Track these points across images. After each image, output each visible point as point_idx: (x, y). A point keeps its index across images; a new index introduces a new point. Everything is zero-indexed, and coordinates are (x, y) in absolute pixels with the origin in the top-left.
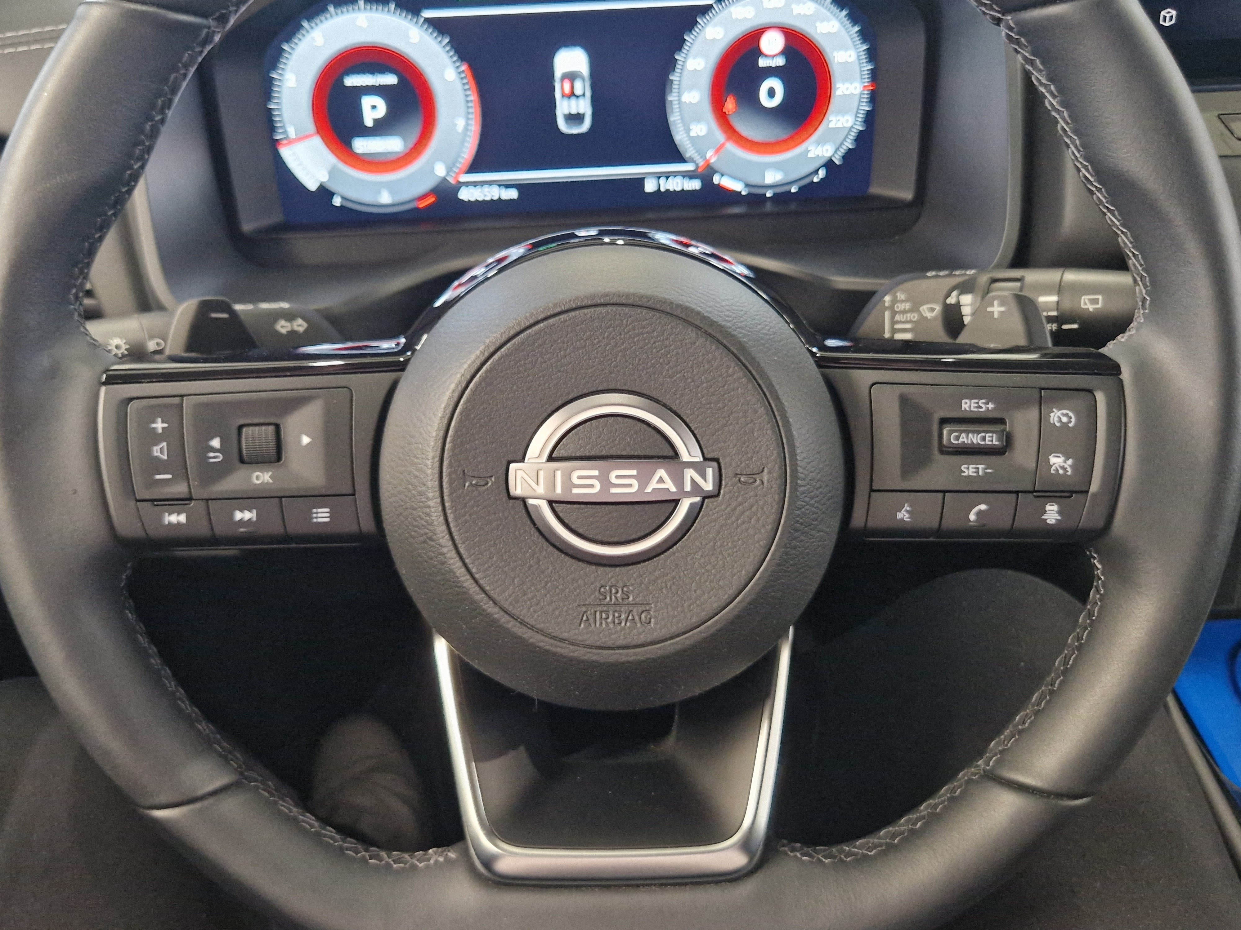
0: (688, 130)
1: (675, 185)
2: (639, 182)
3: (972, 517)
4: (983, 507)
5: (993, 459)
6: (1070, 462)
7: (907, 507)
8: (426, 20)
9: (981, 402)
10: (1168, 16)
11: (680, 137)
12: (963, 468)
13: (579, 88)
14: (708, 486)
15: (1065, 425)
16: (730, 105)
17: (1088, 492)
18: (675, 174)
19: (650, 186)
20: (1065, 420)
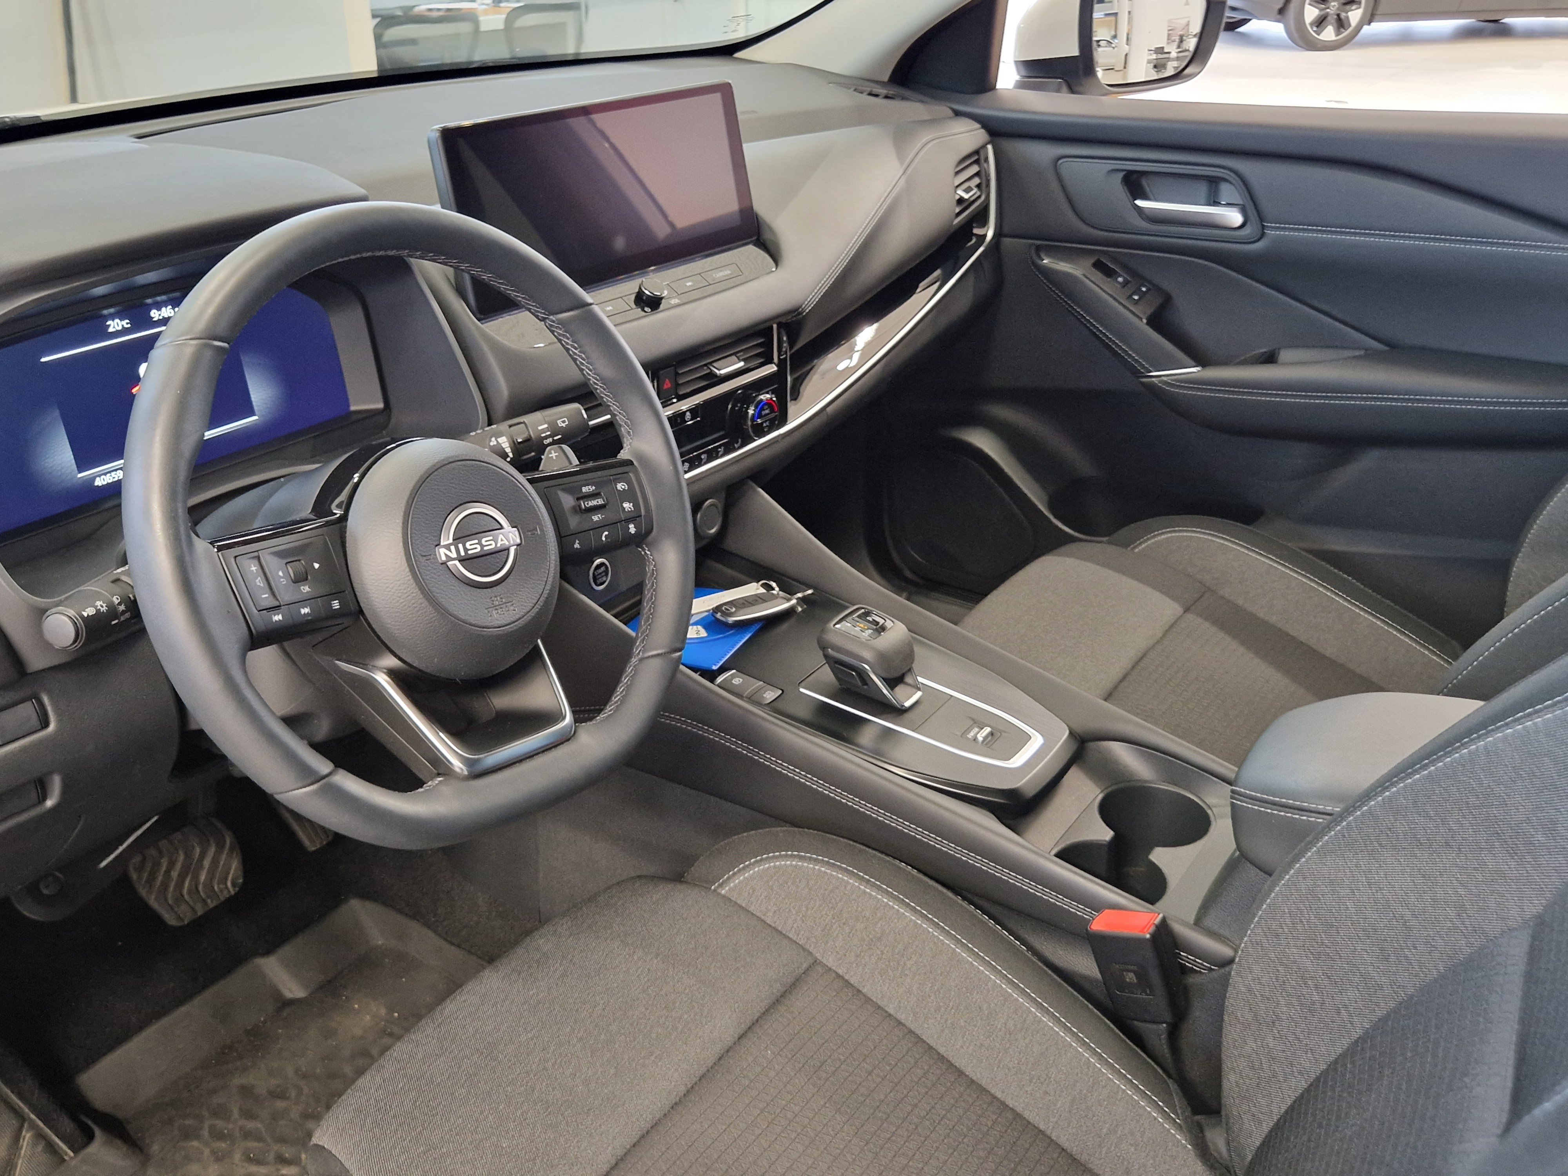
3: (604, 539)
4: (606, 533)
5: (603, 511)
6: (631, 504)
7: (577, 542)
9: (590, 487)
12: (593, 517)
14: (518, 540)
15: (624, 489)
17: (641, 516)
20: (623, 487)
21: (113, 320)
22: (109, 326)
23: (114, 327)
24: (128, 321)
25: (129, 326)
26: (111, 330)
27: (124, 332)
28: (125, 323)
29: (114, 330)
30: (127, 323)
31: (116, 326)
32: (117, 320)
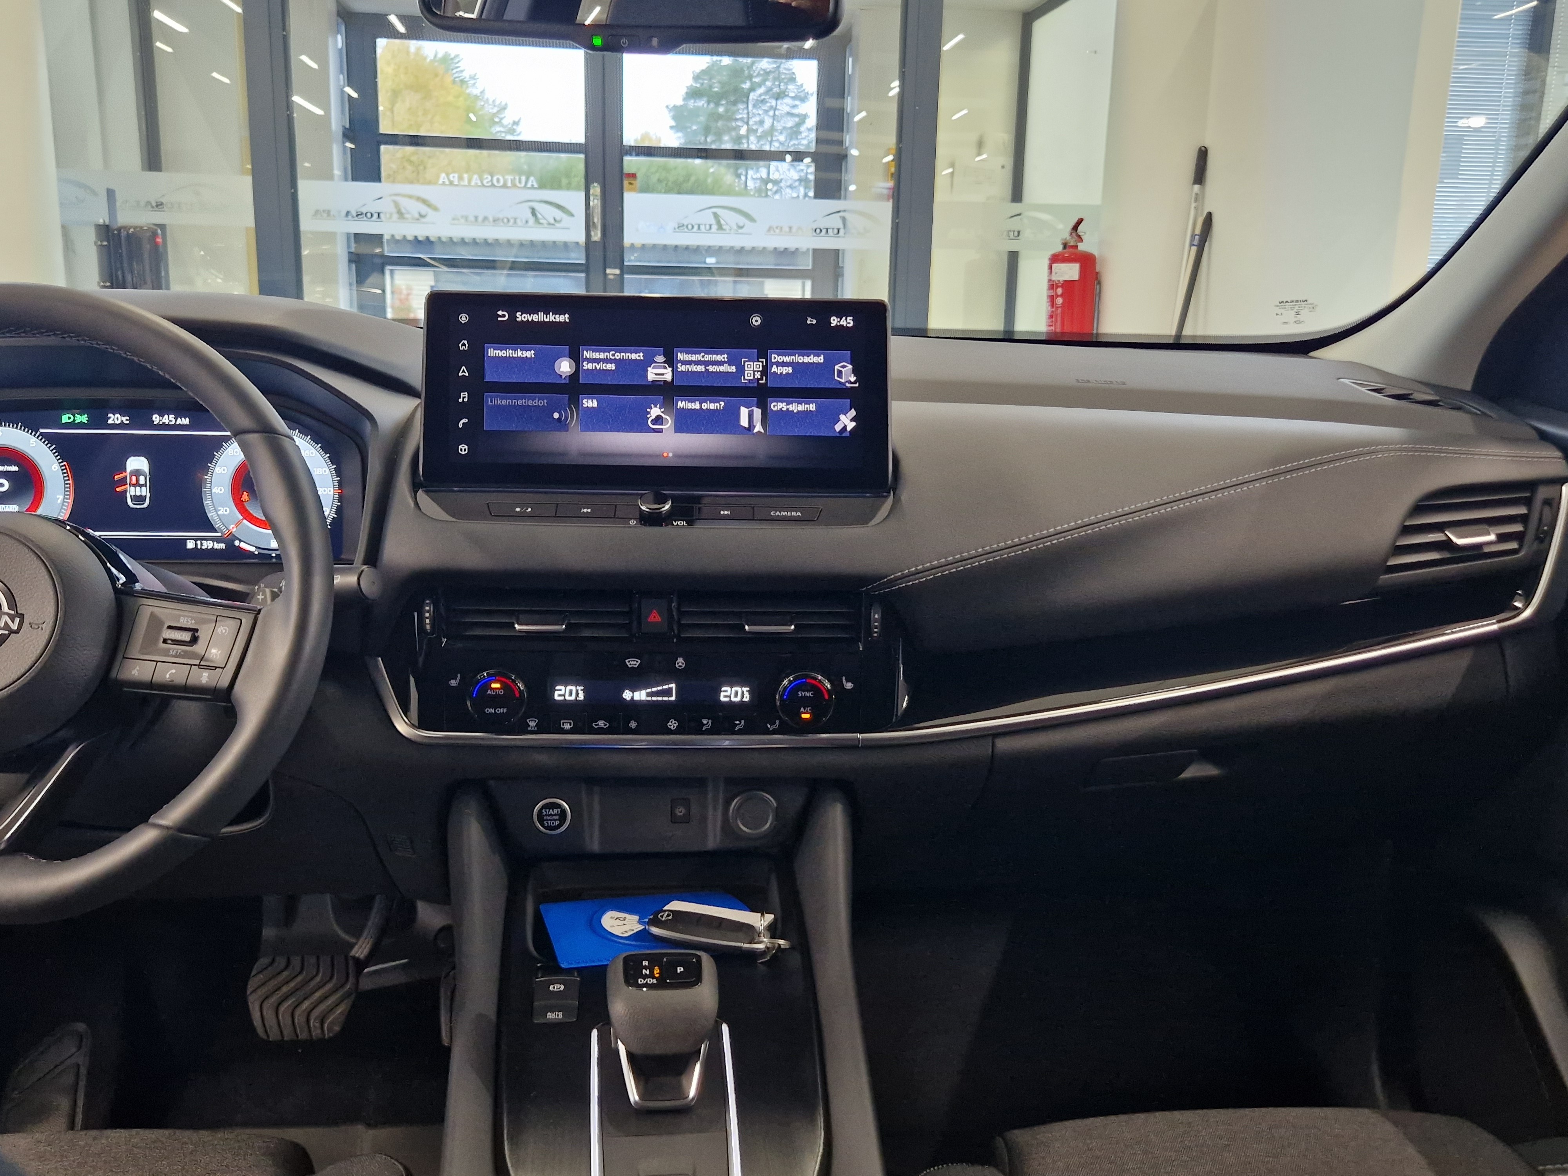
0: (216, 511)
1: (208, 545)
2: (184, 541)
3: (168, 676)
4: (173, 671)
7: (137, 668)
8: (41, 434)
9: (189, 619)
10: (463, 449)
11: (211, 515)
12: (171, 651)
13: (142, 480)
14: (15, 627)
16: (245, 497)
17: (224, 668)
18: (207, 539)
19: (190, 545)
21: (114, 415)
22: (110, 418)
23: (114, 420)
24: (128, 418)
25: (128, 422)
26: (110, 422)
27: (121, 426)
28: (125, 420)
29: (113, 422)
30: (127, 420)
31: (116, 420)
32: (118, 415)
